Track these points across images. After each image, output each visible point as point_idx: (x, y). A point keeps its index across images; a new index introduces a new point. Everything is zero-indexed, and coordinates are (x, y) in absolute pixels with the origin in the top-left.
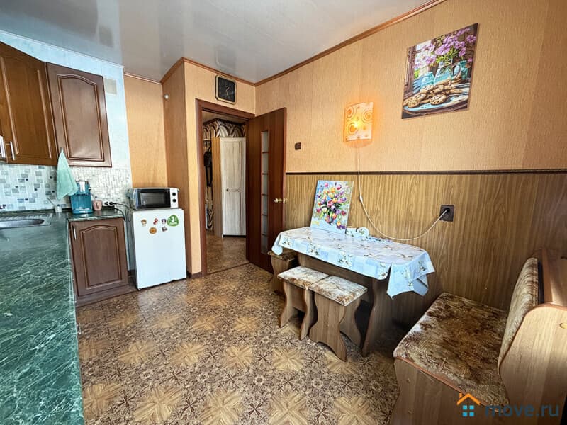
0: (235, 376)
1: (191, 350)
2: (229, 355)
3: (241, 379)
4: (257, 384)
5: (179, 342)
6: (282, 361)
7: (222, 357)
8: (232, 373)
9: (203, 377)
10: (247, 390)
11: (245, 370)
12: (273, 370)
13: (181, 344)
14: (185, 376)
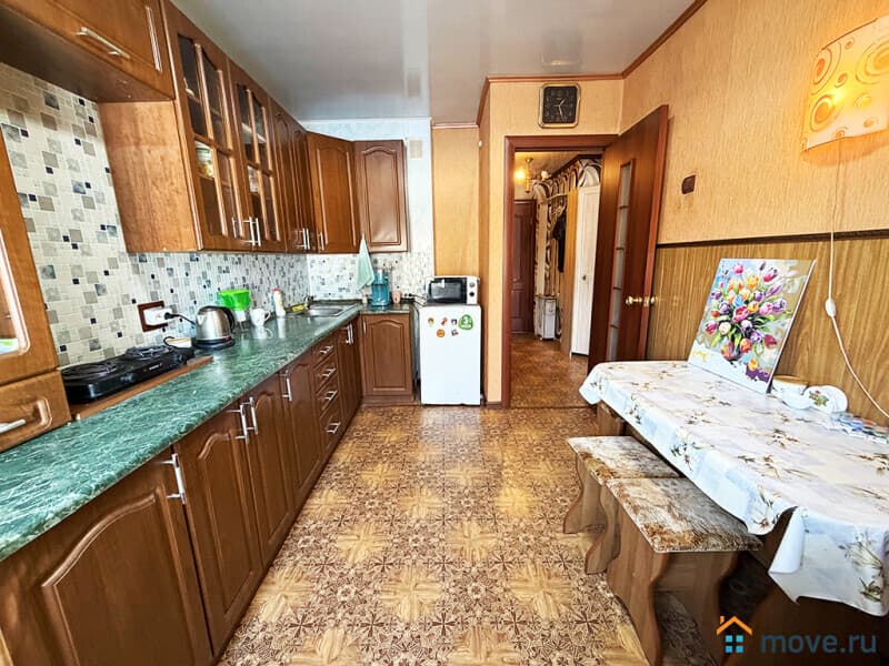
0: (451, 563)
1: (427, 500)
2: (462, 532)
3: (454, 572)
4: (469, 592)
5: (422, 483)
6: (529, 585)
7: (453, 529)
8: (450, 557)
9: (416, 541)
10: (451, 590)
11: (468, 564)
12: (505, 590)
13: (421, 487)
14: (400, 527)
